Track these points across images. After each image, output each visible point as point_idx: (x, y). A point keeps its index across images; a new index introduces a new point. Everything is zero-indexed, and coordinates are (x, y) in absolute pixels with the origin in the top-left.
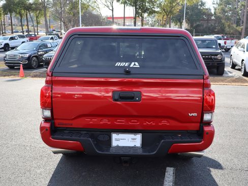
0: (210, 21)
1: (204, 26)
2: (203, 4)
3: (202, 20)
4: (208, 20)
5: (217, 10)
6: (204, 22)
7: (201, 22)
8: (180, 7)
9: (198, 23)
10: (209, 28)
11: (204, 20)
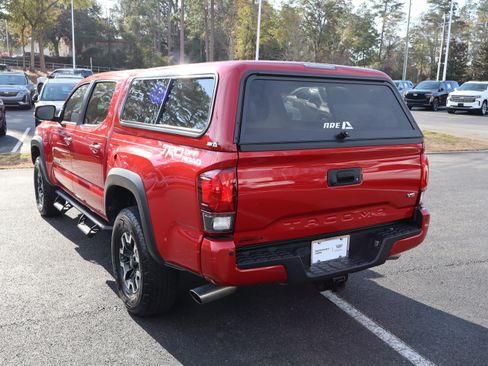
0: (114, 44)
1: (105, 53)
2: (96, 9)
3: (97, 40)
4: (111, 41)
5: (125, 23)
6: (102, 44)
7: (98, 43)
8: (58, 12)
9: (92, 46)
10: (114, 56)
11: (101, 40)
